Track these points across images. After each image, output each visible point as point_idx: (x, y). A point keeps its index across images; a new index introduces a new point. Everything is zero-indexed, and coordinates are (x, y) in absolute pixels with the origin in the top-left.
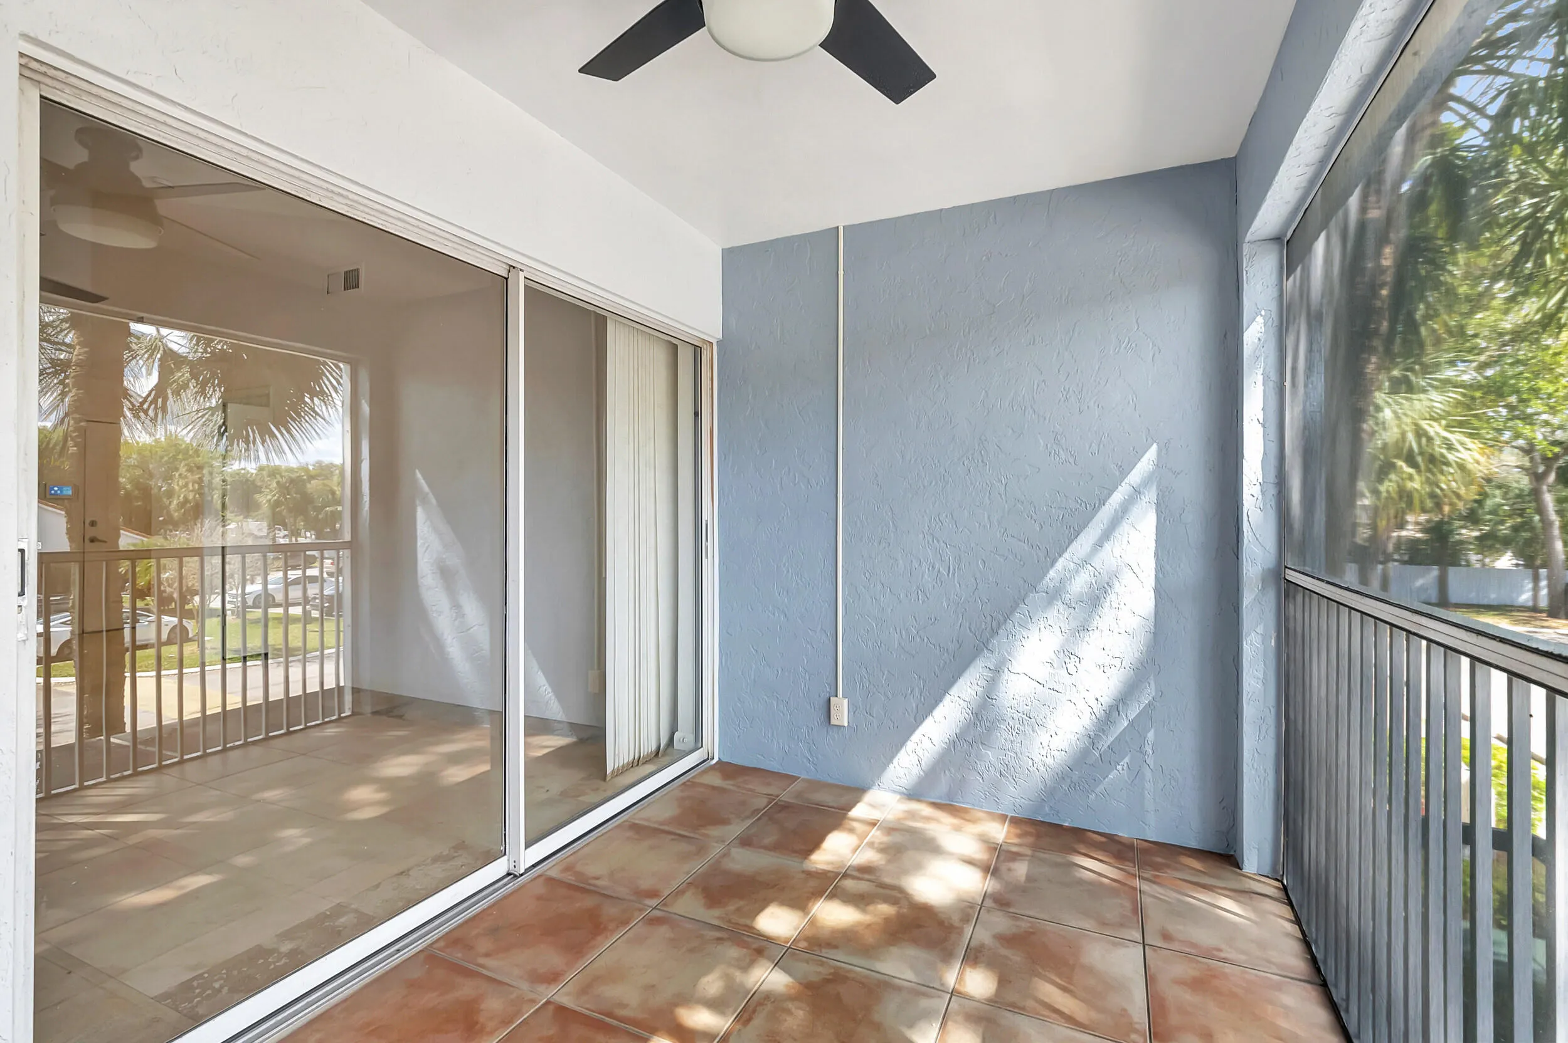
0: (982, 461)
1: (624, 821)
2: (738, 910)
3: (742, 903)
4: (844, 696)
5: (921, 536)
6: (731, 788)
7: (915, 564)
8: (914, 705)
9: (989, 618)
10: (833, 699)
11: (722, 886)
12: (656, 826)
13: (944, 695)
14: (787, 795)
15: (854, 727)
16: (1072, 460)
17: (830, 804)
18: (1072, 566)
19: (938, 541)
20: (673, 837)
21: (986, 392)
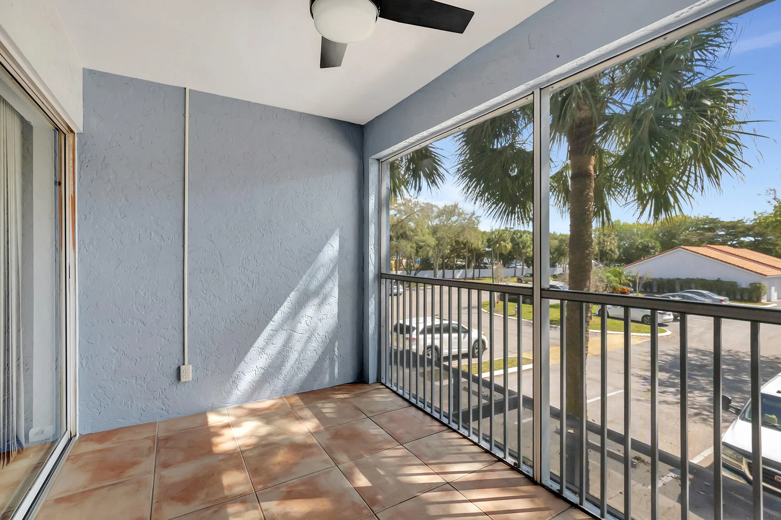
0: (270, 231)
1: (46, 501)
2: (207, 494)
3: (205, 491)
4: (189, 363)
5: (238, 268)
6: (112, 446)
7: (234, 283)
8: (234, 358)
9: (273, 306)
10: (182, 368)
11: (183, 491)
12: (81, 490)
13: (251, 348)
14: (161, 433)
15: (196, 380)
16: (309, 233)
17: (192, 427)
18: (309, 279)
19: (247, 271)
20: (107, 488)
21: (272, 198)
